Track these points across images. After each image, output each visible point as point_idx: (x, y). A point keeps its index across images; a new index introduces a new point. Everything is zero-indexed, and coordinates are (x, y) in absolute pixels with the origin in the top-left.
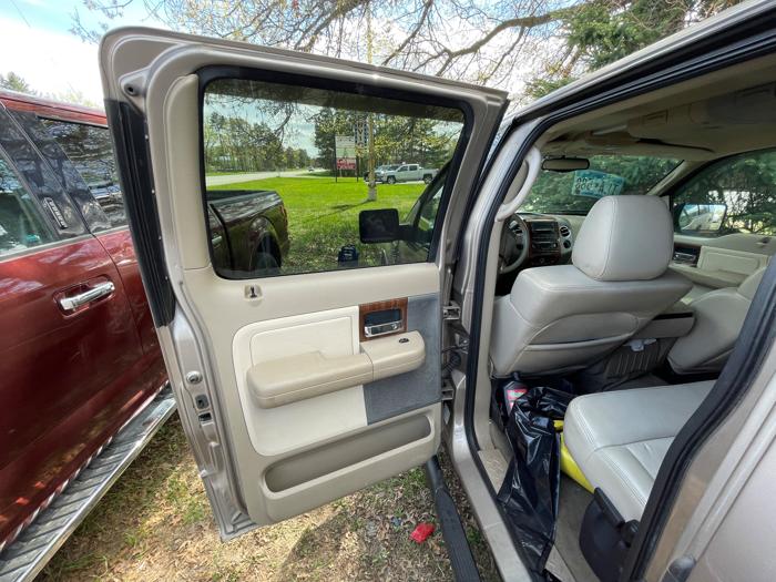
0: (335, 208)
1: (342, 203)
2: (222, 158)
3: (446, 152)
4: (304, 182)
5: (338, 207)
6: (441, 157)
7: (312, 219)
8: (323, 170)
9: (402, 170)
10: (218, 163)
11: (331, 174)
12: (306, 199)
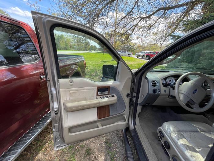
0: (102, 62)
1: (104, 60)
2: (74, 47)
3: (134, 48)
4: (95, 54)
5: (103, 62)
6: (133, 49)
7: (96, 65)
8: (100, 51)
9: (122, 52)
10: (73, 48)
11: (102, 52)
12: (95, 59)
